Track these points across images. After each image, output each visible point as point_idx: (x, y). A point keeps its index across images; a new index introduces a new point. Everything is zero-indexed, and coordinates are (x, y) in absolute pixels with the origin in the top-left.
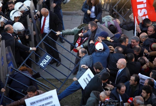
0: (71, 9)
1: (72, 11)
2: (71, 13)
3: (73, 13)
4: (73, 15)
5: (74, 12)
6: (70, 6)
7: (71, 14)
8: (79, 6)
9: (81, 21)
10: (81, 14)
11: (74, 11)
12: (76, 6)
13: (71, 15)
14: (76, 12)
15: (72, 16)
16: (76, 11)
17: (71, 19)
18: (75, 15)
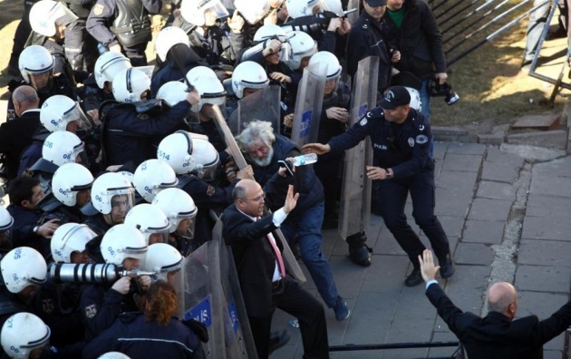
0: (443, 119)
1: (448, 126)
2: (443, 133)
3: (453, 133)
4: (450, 140)
5: (456, 129)
6: (440, 109)
7: (442, 137)
8: (473, 109)
9: (479, 164)
10: (480, 136)
11: (453, 125)
12: (461, 107)
13: (444, 140)
14: (462, 130)
15: (448, 143)
16: (460, 124)
17: (443, 153)
18: (457, 140)
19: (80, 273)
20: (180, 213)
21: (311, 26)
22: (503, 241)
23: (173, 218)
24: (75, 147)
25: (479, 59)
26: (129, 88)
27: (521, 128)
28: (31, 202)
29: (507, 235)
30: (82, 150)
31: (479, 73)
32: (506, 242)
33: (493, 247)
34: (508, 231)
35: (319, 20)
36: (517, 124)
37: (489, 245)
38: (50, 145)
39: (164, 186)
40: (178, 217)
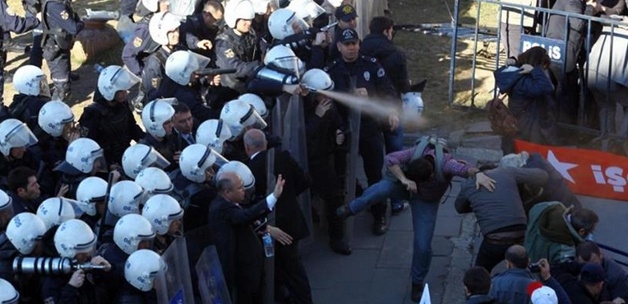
19: (39, 266)
20: (170, 215)
21: (300, 42)
22: (460, 233)
23: (165, 220)
24: (93, 152)
25: (436, 72)
26: (153, 119)
27: (474, 133)
28: (26, 190)
29: (464, 229)
30: (101, 155)
31: (435, 85)
32: (463, 235)
33: (452, 239)
34: (464, 225)
35: (306, 37)
36: (470, 130)
37: (448, 238)
38: (71, 150)
39: (157, 192)
40: (169, 219)
